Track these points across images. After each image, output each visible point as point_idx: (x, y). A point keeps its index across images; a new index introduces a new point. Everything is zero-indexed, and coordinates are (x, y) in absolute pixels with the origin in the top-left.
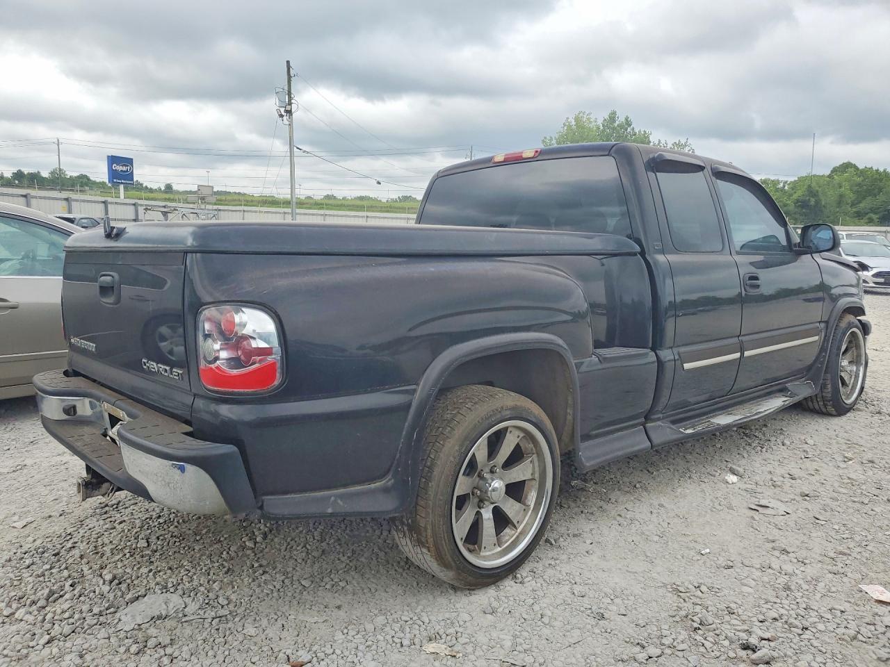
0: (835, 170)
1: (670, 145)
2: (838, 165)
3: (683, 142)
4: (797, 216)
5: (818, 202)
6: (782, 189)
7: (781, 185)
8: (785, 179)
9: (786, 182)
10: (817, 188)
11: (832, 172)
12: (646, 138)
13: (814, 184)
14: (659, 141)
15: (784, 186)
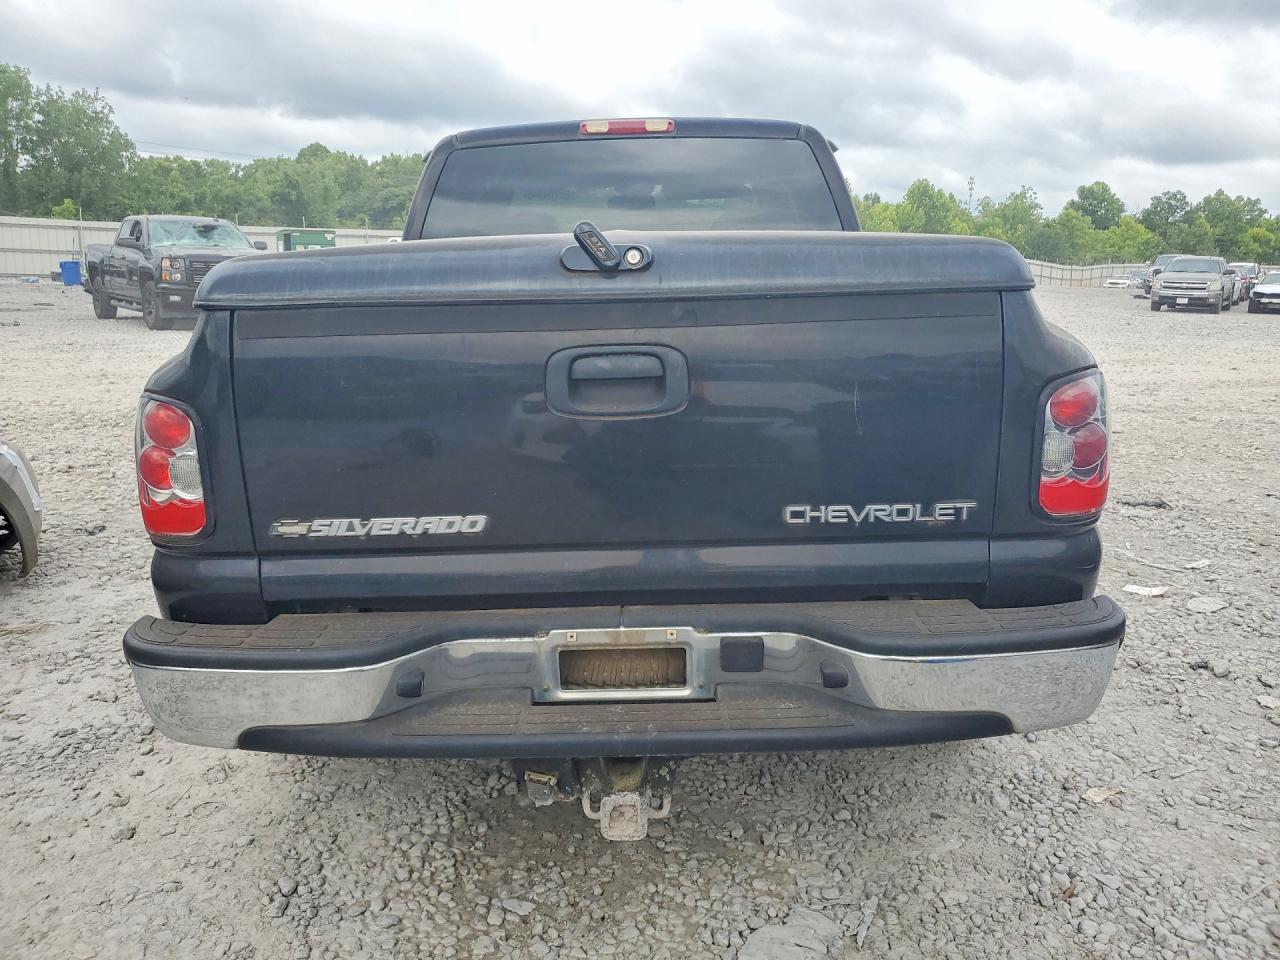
0: (302, 154)
1: (68, 96)
2: (305, 147)
3: (91, 92)
4: (277, 215)
5: (300, 196)
6: (234, 177)
7: (233, 170)
8: (237, 161)
9: (239, 166)
10: (296, 178)
11: (300, 155)
12: (21, 78)
13: (290, 172)
14: (48, 87)
15: (237, 172)
